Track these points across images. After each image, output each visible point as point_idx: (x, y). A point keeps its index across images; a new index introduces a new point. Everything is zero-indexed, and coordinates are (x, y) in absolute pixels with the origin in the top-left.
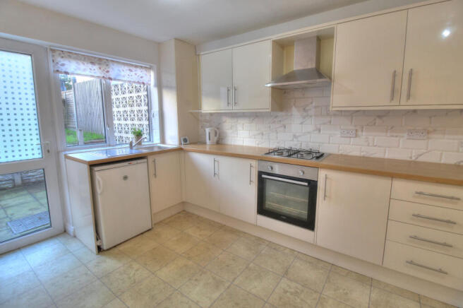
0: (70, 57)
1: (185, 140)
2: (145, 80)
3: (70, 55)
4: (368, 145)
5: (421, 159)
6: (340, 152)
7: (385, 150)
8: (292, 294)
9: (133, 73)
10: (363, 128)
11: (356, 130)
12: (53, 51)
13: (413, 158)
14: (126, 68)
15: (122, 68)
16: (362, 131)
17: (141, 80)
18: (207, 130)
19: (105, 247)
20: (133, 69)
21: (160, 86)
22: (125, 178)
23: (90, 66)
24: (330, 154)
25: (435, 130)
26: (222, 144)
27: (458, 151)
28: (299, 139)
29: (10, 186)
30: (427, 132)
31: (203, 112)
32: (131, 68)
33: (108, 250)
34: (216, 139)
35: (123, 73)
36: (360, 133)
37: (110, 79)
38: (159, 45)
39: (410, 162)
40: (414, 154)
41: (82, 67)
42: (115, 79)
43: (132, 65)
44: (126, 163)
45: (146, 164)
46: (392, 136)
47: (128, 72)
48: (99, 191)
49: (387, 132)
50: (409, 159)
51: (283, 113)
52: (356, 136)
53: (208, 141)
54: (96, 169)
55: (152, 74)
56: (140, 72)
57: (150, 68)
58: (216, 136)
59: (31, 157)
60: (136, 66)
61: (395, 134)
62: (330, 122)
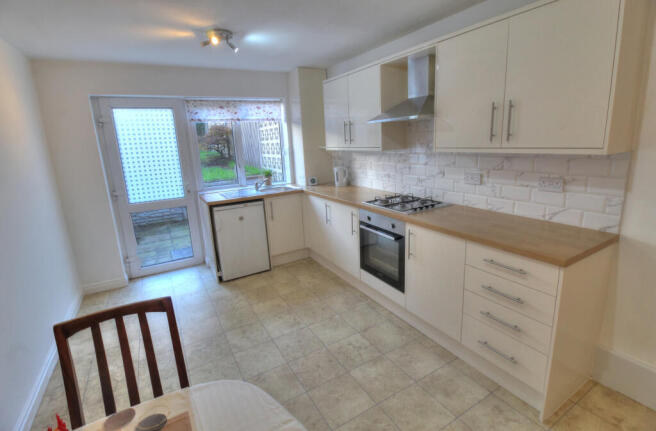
0: (202, 105)
1: (313, 181)
2: (275, 115)
3: (202, 103)
4: (495, 196)
5: (556, 220)
6: (466, 203)
7: (514, 204)
8: (354, 347)
9: (260, 111)
10: (489, 172)
11: (482, 176)
12: (187, 101)
13: (547, 218)
14: (254, 107)
15: (249, 106)
16: (488, 177)
17: (271, 116)
18: (336, 170)
19: (224, 279)
20: (261, 105)
21: (289, 120)
22: (241, 218)
23: (219, 110)
24: (450, 205)
25: (574, 180)
26: (354, 186)
27: (604, 212)
28: (424, 184)
29: (180, 219)
30: (564, 183)
31: (328, 149)
32: (259, 105)
33: (228, 281)
34: (345, 180)
35: (250, 112)
36: (485, 179)
37: (238, 120)
38: (287, 74)
39: (543, 223)
40: (547, 213)
41: (212, 112)
42: (243, 120)
43: (259, 102)
44: (242, 205)
45: (262, 207)
46: (522, 185)
47: (256, 110)
48: (217, 229)
49: (516, 179)
50: (541, 219)
51: (408, 151)
52: (481, 183)
53: (336, 183)
54: (215, 209)
55: (282, 107)
56: (268, 108)
57: (280, 102)
58: (345, 175)
59: (176, 196)
60: (264, 102)
61: (526, 183)
62: (454, 163)
